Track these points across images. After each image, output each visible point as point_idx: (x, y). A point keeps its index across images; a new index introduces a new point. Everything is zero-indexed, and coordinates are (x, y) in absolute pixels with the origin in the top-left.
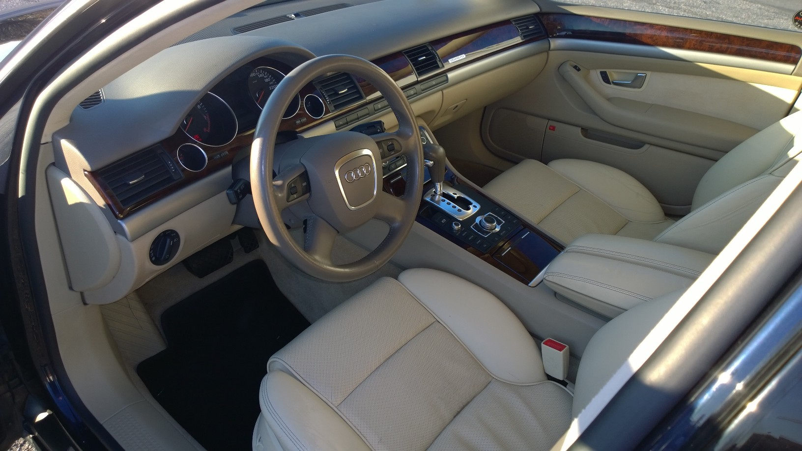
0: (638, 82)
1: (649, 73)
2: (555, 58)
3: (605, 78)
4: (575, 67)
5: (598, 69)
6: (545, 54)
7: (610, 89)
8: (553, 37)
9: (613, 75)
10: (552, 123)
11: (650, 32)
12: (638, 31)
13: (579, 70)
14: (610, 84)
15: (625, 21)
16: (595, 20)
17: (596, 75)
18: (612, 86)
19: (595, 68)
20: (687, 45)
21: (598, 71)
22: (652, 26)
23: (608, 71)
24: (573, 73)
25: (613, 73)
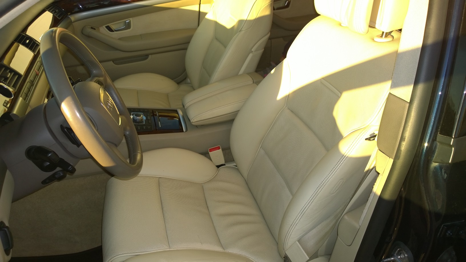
0: (128, 26)
1: (131, 19)
2: (77, 26)
3: (109, 29)
4: (92, 28)
5: (103, 25)
6: (72, 25)
7: (115, 34)
8: (70, 15)
9: (113, 27)
13: (95, 29)
14: (114, 31)
17: (103, 30)
18: (115, 32)
21: (104, 27)
23: (108, 25)
24: (93, 31)
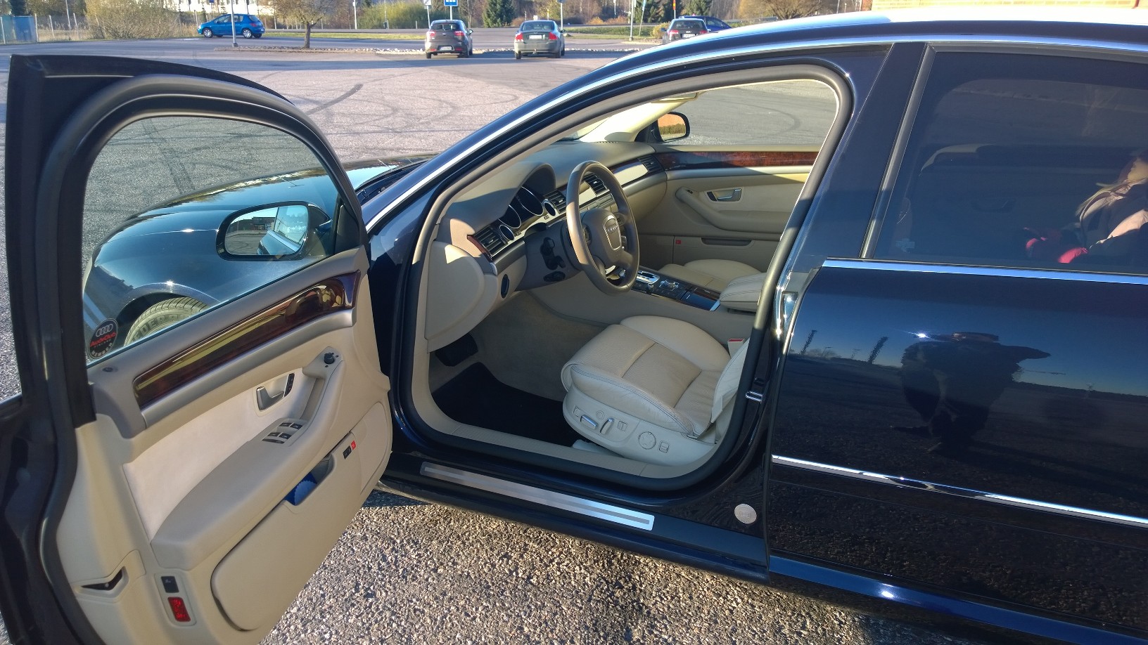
0: (736, 197)
1: (743, 188)
2: (672, 186)
3: (712, 196)
4: (689, 191)
5: (705, 190)
6: (664, 183)
7: (716, 204)
8: (669, 170)
9: (717, 195)
10: (677, 238)
11: (738, 158)
12: (730, 159)
13: (692, 193)
14: (716, 200)
15: (719, 152)
16: (697, 154)
17: (704, 196)
18: (718, 202)
19: (703, 190)
20: (766, 163)
21: (705, 192)
22: (739, 153)
23: (712, 191)
24: (688, 195)
25: (717, 193)
